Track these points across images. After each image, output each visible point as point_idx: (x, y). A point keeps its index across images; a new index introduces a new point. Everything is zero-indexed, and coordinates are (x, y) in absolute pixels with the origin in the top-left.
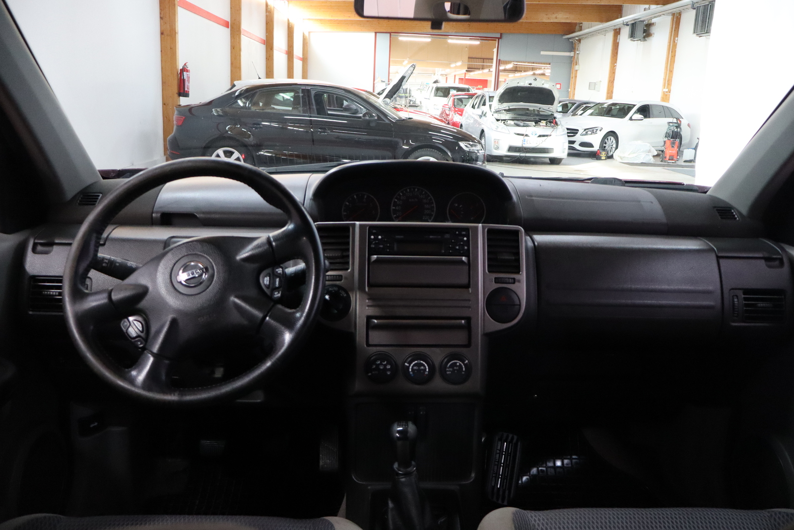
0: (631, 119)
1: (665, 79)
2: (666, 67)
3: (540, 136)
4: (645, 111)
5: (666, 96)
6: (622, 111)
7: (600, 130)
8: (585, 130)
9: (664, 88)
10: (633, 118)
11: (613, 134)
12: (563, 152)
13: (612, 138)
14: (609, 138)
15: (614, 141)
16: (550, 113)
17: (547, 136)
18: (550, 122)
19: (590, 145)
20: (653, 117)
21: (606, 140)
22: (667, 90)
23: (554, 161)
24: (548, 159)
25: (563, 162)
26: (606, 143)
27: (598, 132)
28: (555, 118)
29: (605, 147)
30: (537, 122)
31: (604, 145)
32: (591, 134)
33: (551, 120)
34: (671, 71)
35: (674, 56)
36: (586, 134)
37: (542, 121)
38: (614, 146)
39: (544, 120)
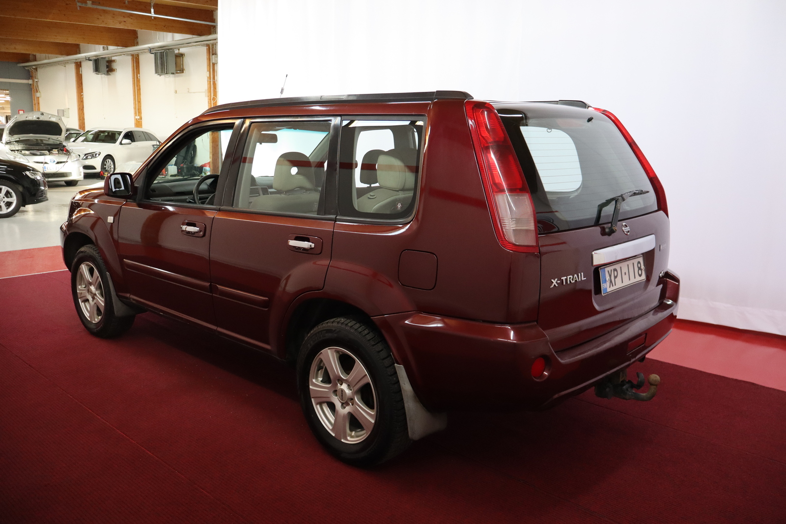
0: (121, 143)
1: (135, 108)
2: (135, 99)
3: (58, 163)
4: (130, 136)
5: (138, 123)
6: (110, 137)
7: (99, 155)
8: (85, 155)
9: (136, 116)
10: (123, 142)
11: (109, 157)
12: (80, 175)
13: (110, 160)
14: (107, 160)
15: (112, 163)
16: (58, 142)
17: (64, 162)
18: (61, 150)
19: (93, 168)
20: (137, 141)
21: (105, 162)
22: (139, 117)
23: (71, 183)
24: (64, 182)
25: (79, 183)
26: (105, 165)
27: (97, 155)
28: (64, 146)
29: (105, 168)
30: (49, 151)
31: (105, 166)
32: (91, 158)
33: (62, 149)
34: (139, 102)
35: (139, 90)
36: (87, 158)
37: (54, 150)
38: (112, 166)
39: (56, 148)
